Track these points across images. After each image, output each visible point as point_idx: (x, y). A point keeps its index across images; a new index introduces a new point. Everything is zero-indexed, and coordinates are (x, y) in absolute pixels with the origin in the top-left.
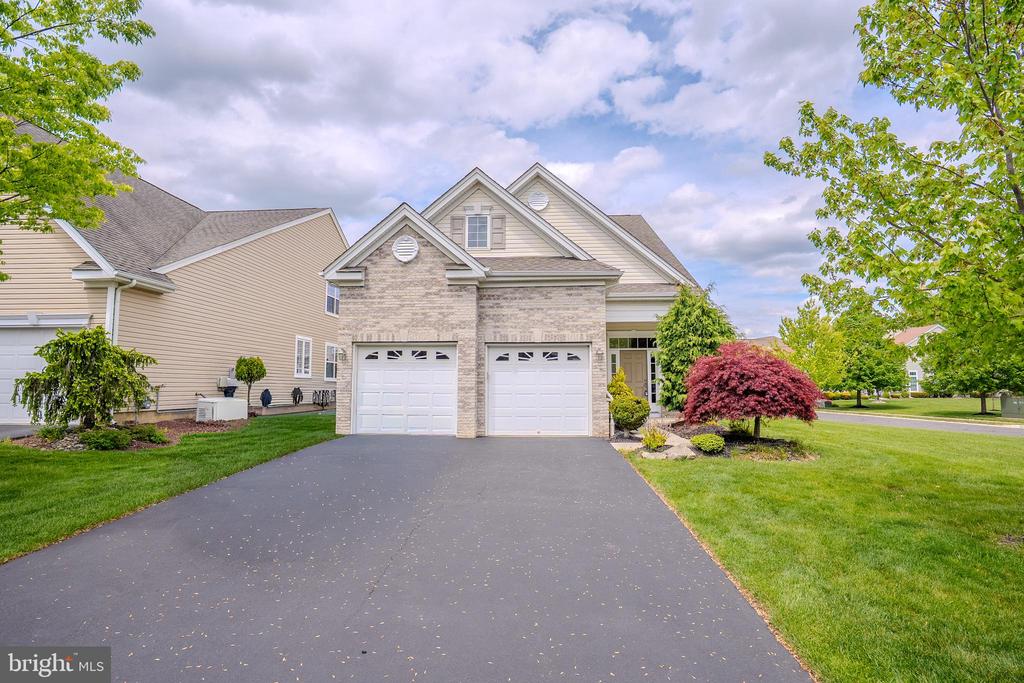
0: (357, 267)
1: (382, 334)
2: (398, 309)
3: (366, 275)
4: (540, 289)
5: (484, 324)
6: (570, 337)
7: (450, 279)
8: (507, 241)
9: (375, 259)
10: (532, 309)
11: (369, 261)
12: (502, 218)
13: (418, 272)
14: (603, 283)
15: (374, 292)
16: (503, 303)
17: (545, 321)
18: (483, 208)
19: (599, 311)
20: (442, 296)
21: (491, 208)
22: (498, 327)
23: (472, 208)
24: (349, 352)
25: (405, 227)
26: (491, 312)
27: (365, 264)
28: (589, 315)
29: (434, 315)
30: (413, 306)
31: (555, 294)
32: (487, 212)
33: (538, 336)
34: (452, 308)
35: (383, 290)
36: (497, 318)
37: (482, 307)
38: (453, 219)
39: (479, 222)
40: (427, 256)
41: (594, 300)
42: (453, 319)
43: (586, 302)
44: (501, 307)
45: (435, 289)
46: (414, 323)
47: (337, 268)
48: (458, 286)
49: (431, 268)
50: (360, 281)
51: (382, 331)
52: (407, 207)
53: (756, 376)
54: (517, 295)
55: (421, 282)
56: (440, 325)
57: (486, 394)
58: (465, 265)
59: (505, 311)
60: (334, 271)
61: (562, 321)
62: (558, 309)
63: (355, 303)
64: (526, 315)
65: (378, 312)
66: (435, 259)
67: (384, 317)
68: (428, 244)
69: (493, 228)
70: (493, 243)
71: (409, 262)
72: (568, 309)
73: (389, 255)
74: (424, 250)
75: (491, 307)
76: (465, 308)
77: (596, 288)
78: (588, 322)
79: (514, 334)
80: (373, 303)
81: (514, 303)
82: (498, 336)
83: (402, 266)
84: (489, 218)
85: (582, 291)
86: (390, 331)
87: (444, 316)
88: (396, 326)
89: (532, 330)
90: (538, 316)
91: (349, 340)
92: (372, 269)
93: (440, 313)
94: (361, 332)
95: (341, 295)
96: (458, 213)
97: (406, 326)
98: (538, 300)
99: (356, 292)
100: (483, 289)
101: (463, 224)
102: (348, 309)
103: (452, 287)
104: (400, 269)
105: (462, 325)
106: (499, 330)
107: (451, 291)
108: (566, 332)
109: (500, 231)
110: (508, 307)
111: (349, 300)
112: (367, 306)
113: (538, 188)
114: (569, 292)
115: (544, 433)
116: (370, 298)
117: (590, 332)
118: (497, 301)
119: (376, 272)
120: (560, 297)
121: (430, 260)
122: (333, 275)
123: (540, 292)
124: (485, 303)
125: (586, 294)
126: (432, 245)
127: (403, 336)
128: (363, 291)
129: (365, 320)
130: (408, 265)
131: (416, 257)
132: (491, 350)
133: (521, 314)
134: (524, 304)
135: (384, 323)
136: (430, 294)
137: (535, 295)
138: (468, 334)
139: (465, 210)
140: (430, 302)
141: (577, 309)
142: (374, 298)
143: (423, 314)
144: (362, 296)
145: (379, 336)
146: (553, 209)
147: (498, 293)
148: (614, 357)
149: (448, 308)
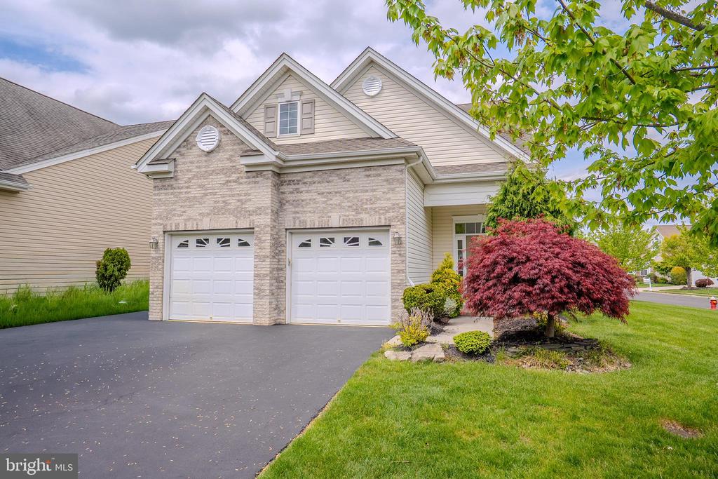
0: (167, 159)
1: (188, 223)
2: (202, 197)
3: (176, 166)
4: (338, 172)
5: (285, 210)
6: (368, 220)
7: (247, 166)
8: (316, 126)
9: (183, 150)
10: (330, 193)
11: (177, 152)
12: (312, 102)
13: (219, 161)
14: (403, 162)
15: (181, 183)
16: (303, 188)
17: (344, 204)
18: (293, 94)
19: (398, 192)
20: (240, 183)
21: (301, 94)
22: (298, 212)
23: (282, 95)
24: (160, 241)
25: (207, 117)
26: (290, 197)
27: (174, 156)
28: (388, 196)
29: (233, 202)
30: (215, 194)
31: (353, 175)
32: (297, 98)
33: (335, 220)
34: (249, 195)
35: (190, 180)
36: (297, 203)
37: (283, 193)
38: (267, 108)
39: (288, 108)
40: (227, 145)
41: (394, 180)
42: (250, 206)
43: (385, 183)
44: (302, 192)
45: (234, 177)
46: (216, 212)
47: (148, 162)
48: (255, 172)
49: (232, 156)
50: (169, 172)
51: (188, 220)
52: (207, 97)
53: (528, 259)
54: (316, 179)
55: (223, 171)
56: (240, 212)
57: (287, 282)
58: (259, 151)
59: (305, 196)
60: (145, 163)
61: (359, 204)
62: (357, 191)
63: (166, 194)
64: (324, 199)
65: (185, 201)
66: (235, 147)
67: (190, 207)
68: (229, 132)
69: (302, 113)
70: (302, 129)
71: (211, 152)
72: (367, 191)
73: (194, 145)
74: (225, 139)
75: (292, 193)
76: (263, 194)
77: (395, 167)
78: (386, 204)
79: (312, 220)
80: (180, 193)
81: (313, 187)
82: (297, 222)
83: (206, 156)
84: (299, 103)
85: (380, 171)
86: (195, 220)
87: (243, 203)
88: (200, 214)
89: (330, 214)
90: (336, 200)
91: (161, 229)
92: (180, 160)
93: (238, 201)
94: (170, 222)
95: (155, 187)
96: (271, 101)
97: (209, 214)
98: (336, 184)
99: (167, 183)
100: (281, 174)
101: (275, 112)
102: (160, 200)
103: (249, 174)
104: (204, 158)
105: (258, 211)
106: (298, 215)
107: (249, 177)
108: (363, 216)
109: (310, 116)
110: (307, 191)
111: (161, 192)
112: (175, 196)
113: (373, 73)
114: (368, 173)
115: (345, 322)
116: (179, 188)
117: (388, 215)
118: (297, 187)
119: (183, 163)
120: (358, 179)
121: (230, 149)
122: (144, 168)
123: (337, 175)
124: (285, 188)
125: (386, 174)
126: (232, 133)
127: (206, 224)
128: (172, 182)
129: (175, 210)
130: (212, 155)
131: (218, 146)
132: (293, 236)
133: (320, 199)
134: (323, 187)
135: (190, 212)
136: (230, 181)
137: (334, 178)
138: (265, 220)
139: (277, 98)
140: (231, 190)
141: (375, 190)
142: (182, 188)
143: (224, 202)
144: (171, 187)
145: (185, 225)
146: (387, 93)
147: (299, 178)
148: (460, 242)
149: (246, 194)
